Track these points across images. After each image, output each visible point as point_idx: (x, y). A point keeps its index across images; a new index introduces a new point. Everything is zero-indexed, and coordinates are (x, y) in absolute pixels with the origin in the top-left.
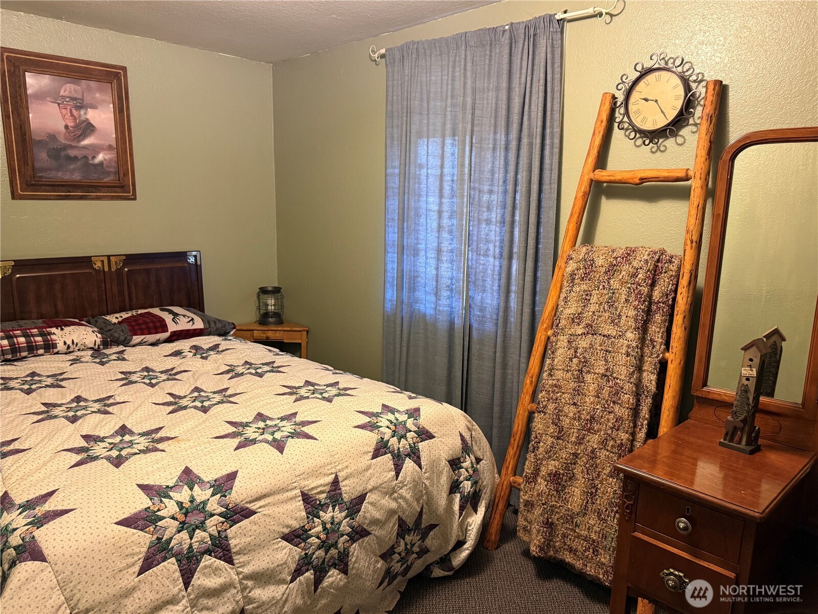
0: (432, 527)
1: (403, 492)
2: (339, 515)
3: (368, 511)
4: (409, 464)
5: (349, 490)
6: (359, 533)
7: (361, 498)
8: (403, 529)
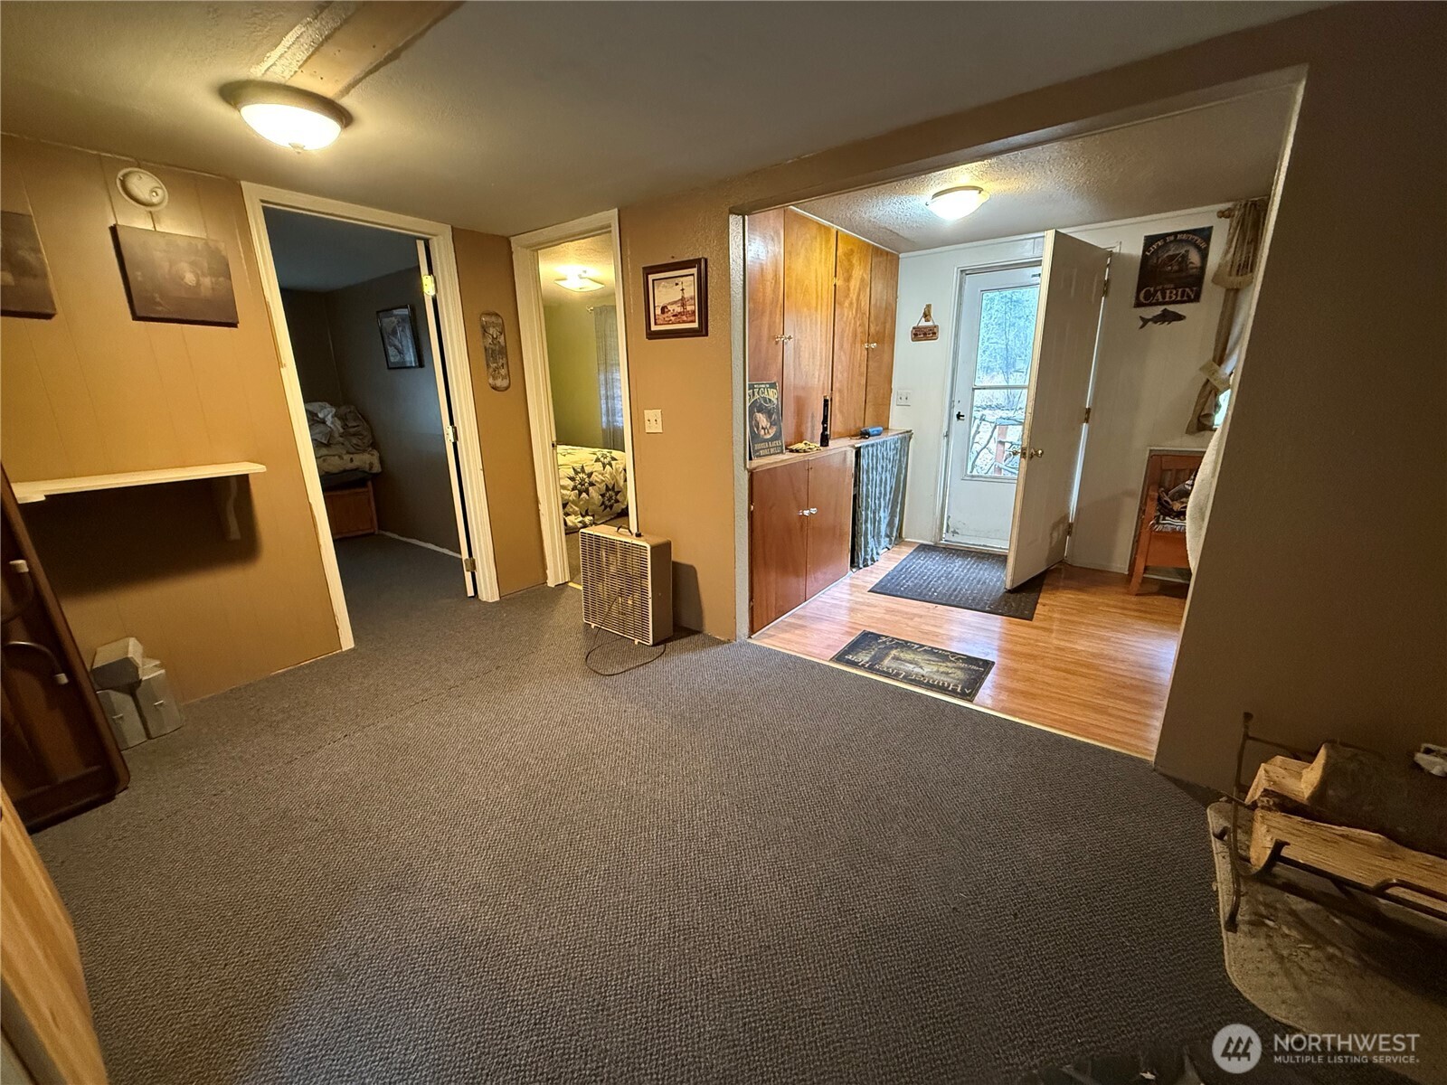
0: (619, 492)
1: (607, 475)
2: (581, 475)
3: (594, 478)
4: (608, 467)
5: (588, 470)
6: (592, 484)
7: (592, 473)
8: (608, 489)
